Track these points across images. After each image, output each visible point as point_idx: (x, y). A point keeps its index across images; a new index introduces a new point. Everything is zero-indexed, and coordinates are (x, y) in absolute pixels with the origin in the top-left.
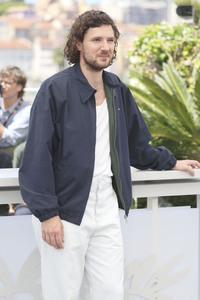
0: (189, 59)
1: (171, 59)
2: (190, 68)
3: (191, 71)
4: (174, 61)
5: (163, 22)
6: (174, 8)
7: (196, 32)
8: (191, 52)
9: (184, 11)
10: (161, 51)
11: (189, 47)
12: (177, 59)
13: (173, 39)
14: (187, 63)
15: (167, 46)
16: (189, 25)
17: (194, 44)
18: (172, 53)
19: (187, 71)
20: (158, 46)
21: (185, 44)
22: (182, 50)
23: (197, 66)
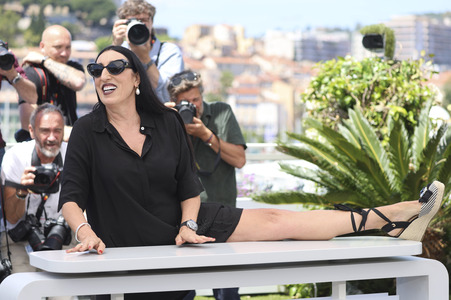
0: (382, 103)
1: (358, 103)
2: (383, 115)
3: (385, 120)
4: (361, 105)
5: (348, 57)
6: (359, 39)
7: (390, 68)
8: (384, 94)
9: (373, 41)
10: (345, 93)
12: (367, 103)
13: (361, 78)
14: (379, 108)
15: (353, 88)
16: (380, 60)
17: (388, 84)
18: (360, 96)
19: (380, 119)
20: (342, 86)
21: (377, 83)
22: (373, 91)
23: (392, 113)
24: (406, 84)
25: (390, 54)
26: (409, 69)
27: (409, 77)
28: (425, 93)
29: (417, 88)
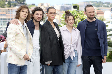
0: (76, 19)
3: (77, 22)
5: (70, 10)
6: (72, 6)
7: (78, 12)
8: (77, 17)
9: (75, 7)
16: (76, 11)
17: (77, 16)
21: (75, 15)
23: (78, 21)
24: (81, 16)
25: (78, 10)
26: (81, 13)
27: (82, 14)
28: (85, 17)
29: (83, 16)
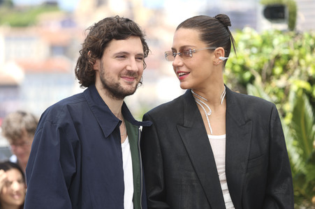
0: (284, 78)
1: (258, 79)
2: (285, 90)
3: (287, 95)
4: (263, 81)
5: (247, 30)
6: (261, 8)
7: (291, 41)
8: (285, 69)
9: (274, 13)
10: (244, 68)
11: (283, 61)
12: (268, 78)
13: (260, 51)
14: (281, 83)
15: (253, 62)
16: (282, 32)
17: (290, 58)
18: (260, 71)
19: (282, 95)
20: (240, 61)
21: (278, 58)
22: (272, 66)
23: (294, 88)
24: (309, 57)
25: (292, 26)
27: (312, 50)
